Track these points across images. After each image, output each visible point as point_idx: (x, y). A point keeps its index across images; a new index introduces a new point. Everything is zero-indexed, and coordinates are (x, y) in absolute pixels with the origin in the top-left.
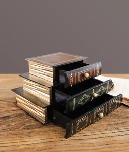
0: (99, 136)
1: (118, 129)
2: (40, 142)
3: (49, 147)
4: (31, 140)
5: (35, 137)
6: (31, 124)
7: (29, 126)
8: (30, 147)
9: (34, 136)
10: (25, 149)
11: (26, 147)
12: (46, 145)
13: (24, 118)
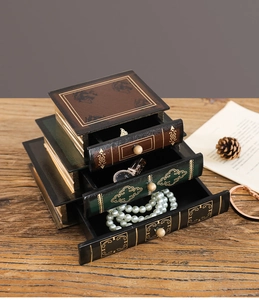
0: (144, 274)
1: (186, 263)
2: (40, 268)
3: (51, 282)
4: (28, 261)
5: (37, 257)
6: (41, 225)
7: (36, 228)
8: (22, 276)
9: (37, 253)
10: (13, 278)
11: (15, 274)
12: (48, 277)
13: (33, 209)
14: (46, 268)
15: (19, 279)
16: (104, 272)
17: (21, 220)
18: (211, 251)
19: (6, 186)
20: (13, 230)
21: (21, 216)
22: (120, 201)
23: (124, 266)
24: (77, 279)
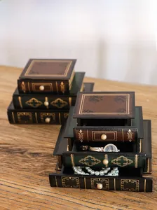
1: (127, 206)
2: (42, 193)
3: (45, 201)
8: (31, 195)
9: (43, 185)
11: (28, 194)
12: (45, 198)
13: (50, 161)
14: (46, 193)
15: (29, 196)
16: (78, 202)
17: (42, 166)
18: (145, 203)
19: (40, 146)
20: (35, 170)
21: (42, 164)
22: (86, 163)
23: (90, 201)
24: (60, 202)
